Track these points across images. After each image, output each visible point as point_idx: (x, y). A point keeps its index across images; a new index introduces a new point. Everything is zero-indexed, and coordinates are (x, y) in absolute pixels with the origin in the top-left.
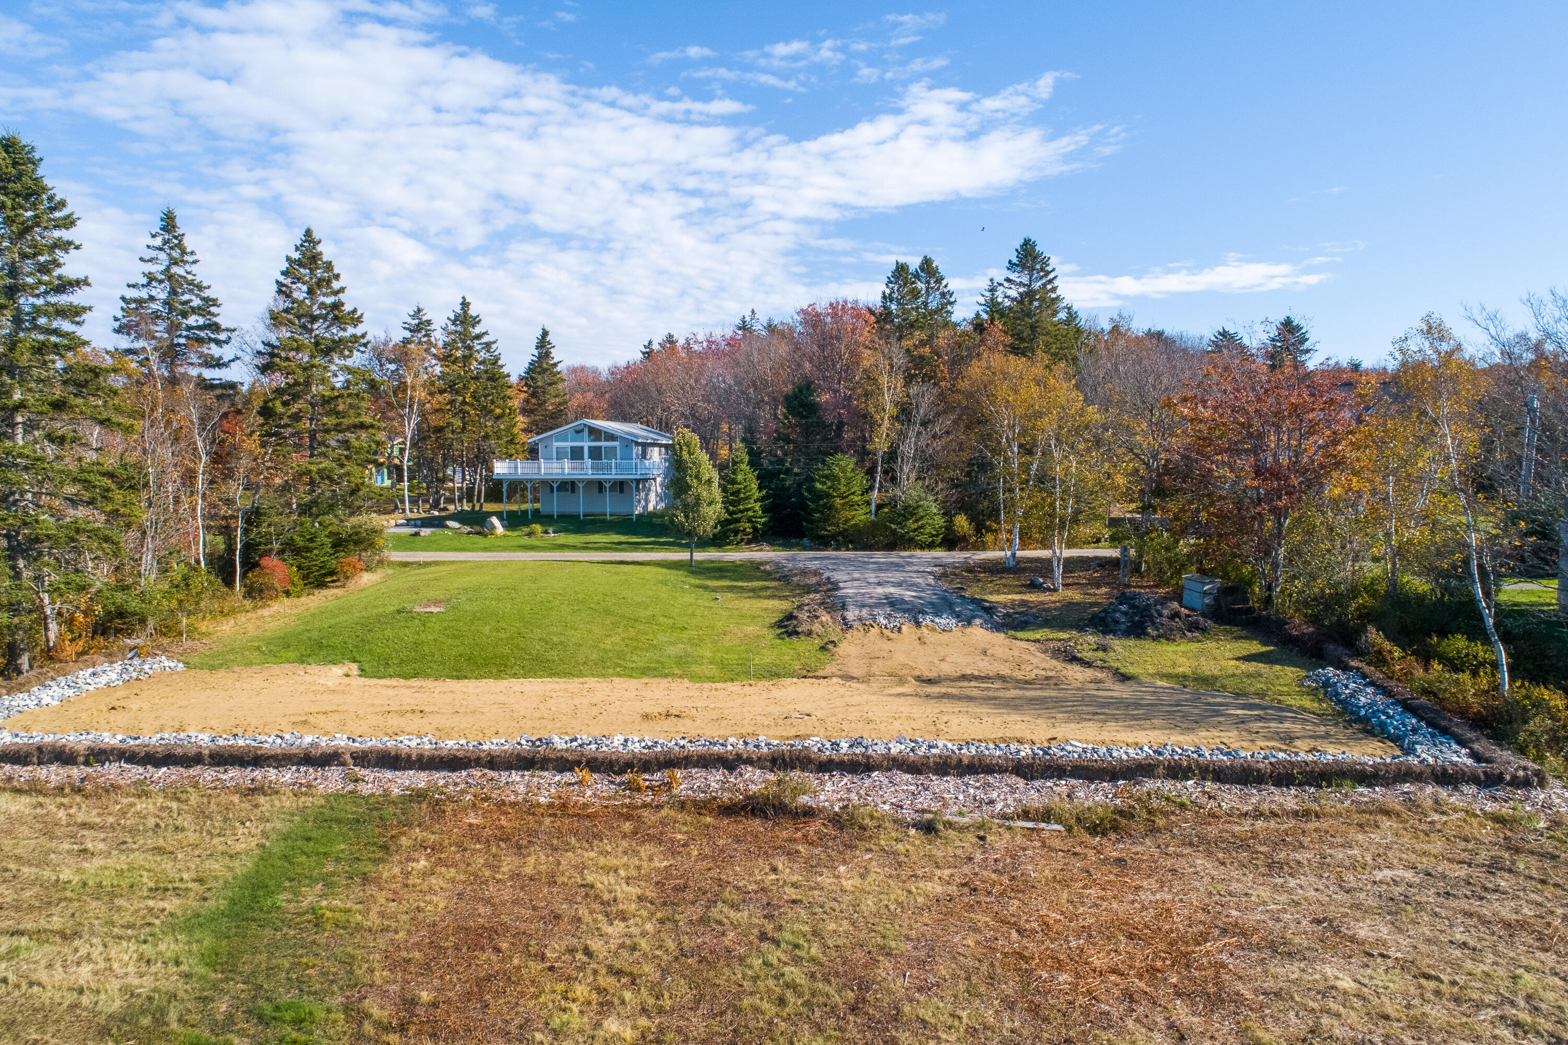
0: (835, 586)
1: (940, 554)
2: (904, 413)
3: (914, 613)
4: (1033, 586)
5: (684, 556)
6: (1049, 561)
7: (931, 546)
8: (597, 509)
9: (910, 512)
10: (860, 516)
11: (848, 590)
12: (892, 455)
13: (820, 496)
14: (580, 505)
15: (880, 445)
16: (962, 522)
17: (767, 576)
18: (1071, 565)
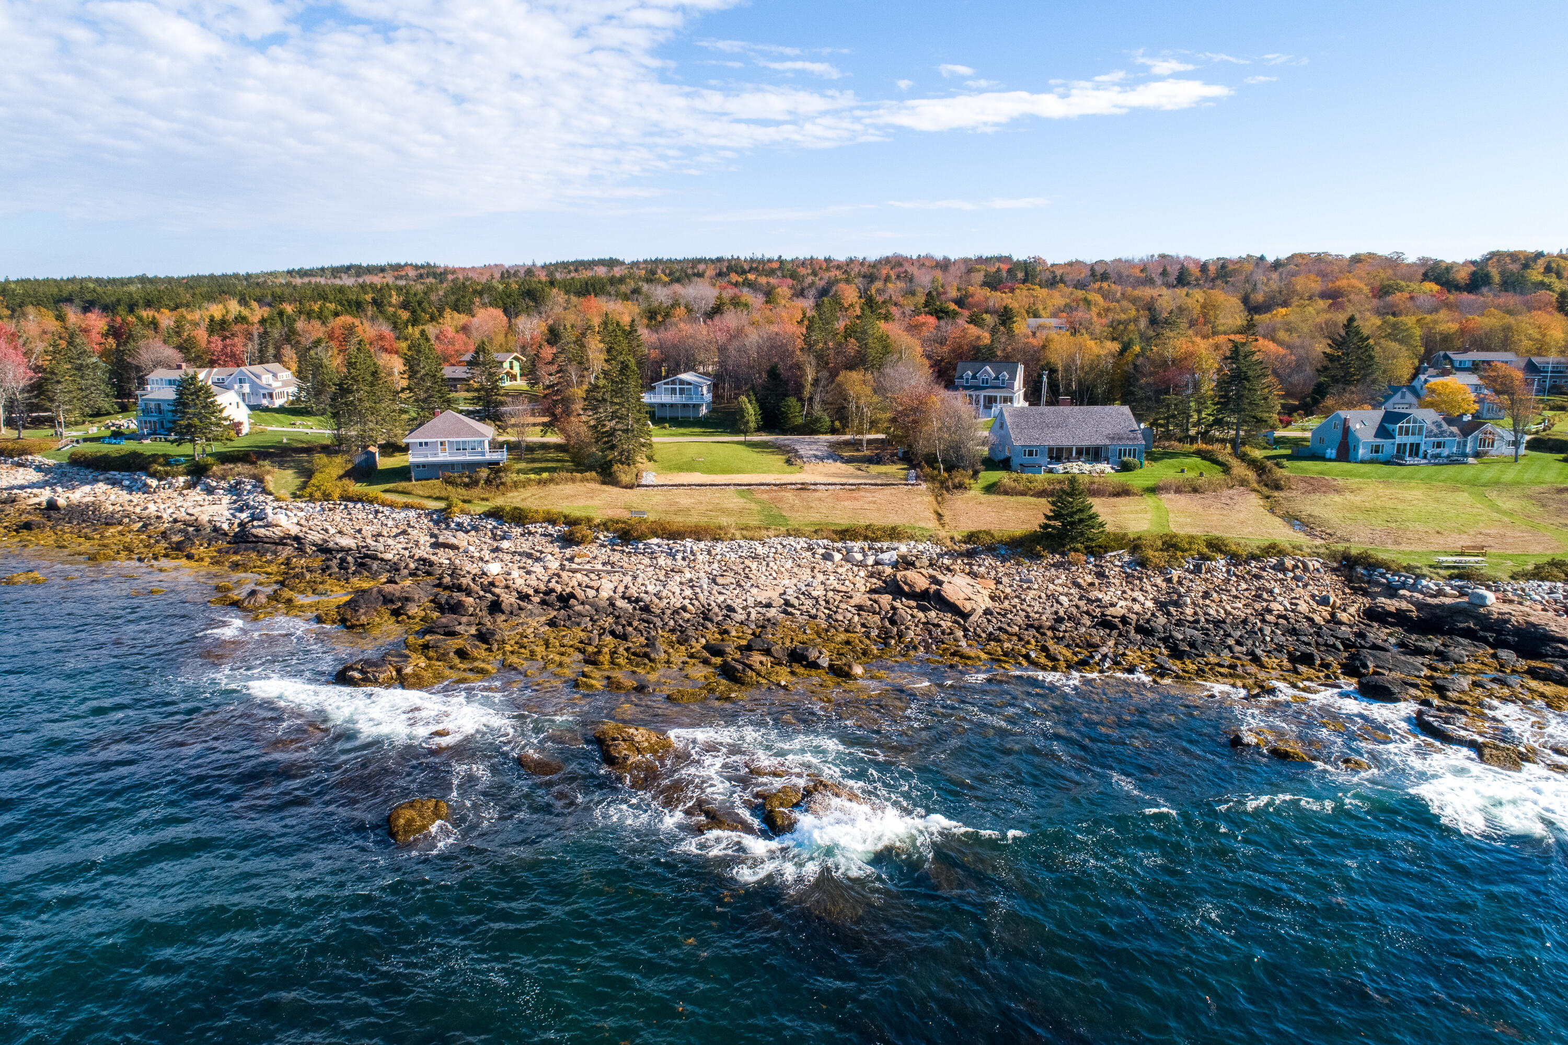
0: (797, 451)
1: (829, 437)
2: (816, 382)
3: (822, 459)
4: (858, 450)
5: (741, 438)
6: (861, 440)
7: (826, 433)
8: (686, 415)
9: (818, 420)
10: (800, 421)
11: (802, 452)
12: (811, 399)
13: (783, 413)
14: (680, 414)
15: (806, 394)
16: (837, 423)
17: (770, 447)
18: (870, 442)
